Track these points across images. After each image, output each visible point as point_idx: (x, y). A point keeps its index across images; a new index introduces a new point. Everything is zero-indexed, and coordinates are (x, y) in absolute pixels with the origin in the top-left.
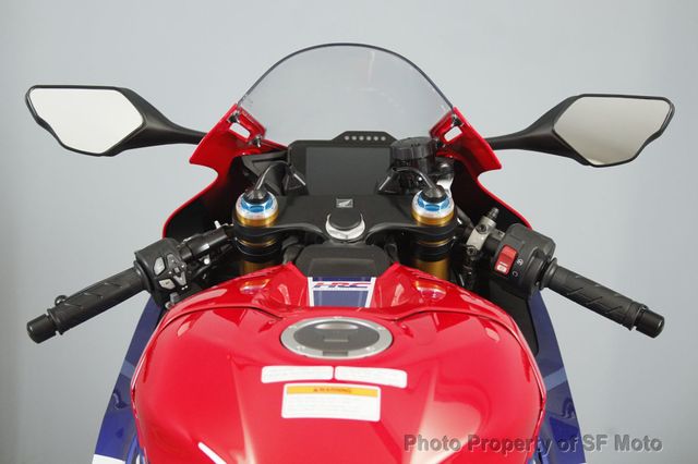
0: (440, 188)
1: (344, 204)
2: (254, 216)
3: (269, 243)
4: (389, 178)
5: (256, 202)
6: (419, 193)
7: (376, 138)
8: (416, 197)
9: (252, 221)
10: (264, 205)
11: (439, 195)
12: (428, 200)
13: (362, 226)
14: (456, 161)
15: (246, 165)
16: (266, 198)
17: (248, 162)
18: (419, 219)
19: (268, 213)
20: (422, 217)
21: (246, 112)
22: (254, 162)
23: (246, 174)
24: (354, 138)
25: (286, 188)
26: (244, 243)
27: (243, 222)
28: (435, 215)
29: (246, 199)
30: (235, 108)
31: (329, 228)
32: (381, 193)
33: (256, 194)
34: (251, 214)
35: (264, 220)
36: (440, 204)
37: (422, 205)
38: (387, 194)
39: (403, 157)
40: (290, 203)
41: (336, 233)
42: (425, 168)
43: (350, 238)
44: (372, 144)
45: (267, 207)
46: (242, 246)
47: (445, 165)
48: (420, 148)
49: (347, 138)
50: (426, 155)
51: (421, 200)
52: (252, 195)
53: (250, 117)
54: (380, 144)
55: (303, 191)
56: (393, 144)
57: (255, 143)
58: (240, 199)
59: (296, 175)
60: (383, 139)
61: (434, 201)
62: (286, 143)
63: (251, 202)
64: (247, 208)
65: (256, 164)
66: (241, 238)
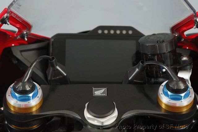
0: (183, 80)
1: (99, 92)
2: (23, 104)
3: (35, 127)
4: (137, 70)
5: (24, 92)
6: (164, 84)
7: (124, 32)
8: (161, 88)
9: (20, 109)
10: (31, 95)
11: (182, 86)
12: (172, 91)
13: (116, 113)
14: (192, 51)
15: (14, 54)
16: (33, 88)
17: (17, 52)
18: (163, 106)
19: (34, 102)
20: (166, 105)
21: (15, 14)
22: (21, 51)
23: (15, 62)
24: (106, 32)
25: (49, 78)
26: (13, 127)
27: (12, 109)
28: (178, 104)
29: (15, 90)
30: (5, 11)
31: (87, 115)
32: (131, 82)
33: (24, 86)
34: (19, 103)
35: (31, 108)
36: (183, 95)
37: (167, 95)
38: (136, 83)
39: (149, 52)
40: (52, 90)
41: (93, 120)
42: (169, 61)
43: (105, 124)
44: (121, 37)
45: (34, 97)
46: (11, 129)
47: (185, 59)
48: (164, 44)
49: (100, 32)
50: (169, 50)
51: (166, 90)
52: (20, 86)
53: (19, 17)
54: (127, 37)
55: (64, 81)
56: (141, 40)
57: (23, 37)
58: (10, 89)
59: (58, 68)
60: (130, 32)
61: (177, 91)
62: (49, 34)
63: (19, 92)
64: (16, 97)
65: (23, 53)
66: (10, 122)
